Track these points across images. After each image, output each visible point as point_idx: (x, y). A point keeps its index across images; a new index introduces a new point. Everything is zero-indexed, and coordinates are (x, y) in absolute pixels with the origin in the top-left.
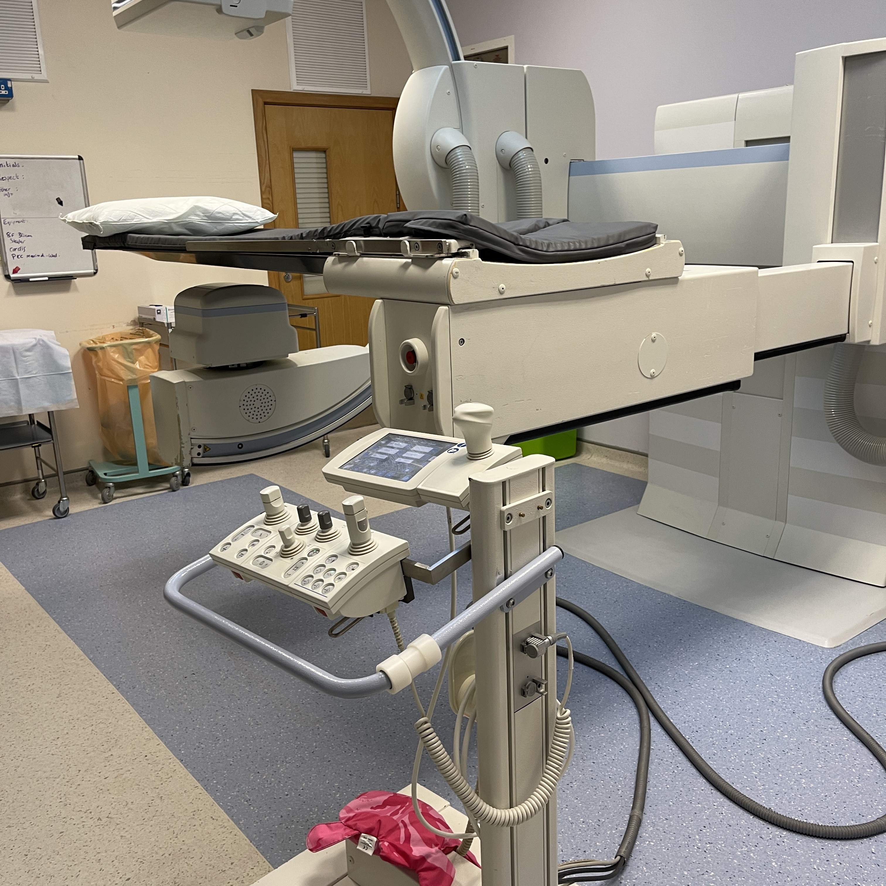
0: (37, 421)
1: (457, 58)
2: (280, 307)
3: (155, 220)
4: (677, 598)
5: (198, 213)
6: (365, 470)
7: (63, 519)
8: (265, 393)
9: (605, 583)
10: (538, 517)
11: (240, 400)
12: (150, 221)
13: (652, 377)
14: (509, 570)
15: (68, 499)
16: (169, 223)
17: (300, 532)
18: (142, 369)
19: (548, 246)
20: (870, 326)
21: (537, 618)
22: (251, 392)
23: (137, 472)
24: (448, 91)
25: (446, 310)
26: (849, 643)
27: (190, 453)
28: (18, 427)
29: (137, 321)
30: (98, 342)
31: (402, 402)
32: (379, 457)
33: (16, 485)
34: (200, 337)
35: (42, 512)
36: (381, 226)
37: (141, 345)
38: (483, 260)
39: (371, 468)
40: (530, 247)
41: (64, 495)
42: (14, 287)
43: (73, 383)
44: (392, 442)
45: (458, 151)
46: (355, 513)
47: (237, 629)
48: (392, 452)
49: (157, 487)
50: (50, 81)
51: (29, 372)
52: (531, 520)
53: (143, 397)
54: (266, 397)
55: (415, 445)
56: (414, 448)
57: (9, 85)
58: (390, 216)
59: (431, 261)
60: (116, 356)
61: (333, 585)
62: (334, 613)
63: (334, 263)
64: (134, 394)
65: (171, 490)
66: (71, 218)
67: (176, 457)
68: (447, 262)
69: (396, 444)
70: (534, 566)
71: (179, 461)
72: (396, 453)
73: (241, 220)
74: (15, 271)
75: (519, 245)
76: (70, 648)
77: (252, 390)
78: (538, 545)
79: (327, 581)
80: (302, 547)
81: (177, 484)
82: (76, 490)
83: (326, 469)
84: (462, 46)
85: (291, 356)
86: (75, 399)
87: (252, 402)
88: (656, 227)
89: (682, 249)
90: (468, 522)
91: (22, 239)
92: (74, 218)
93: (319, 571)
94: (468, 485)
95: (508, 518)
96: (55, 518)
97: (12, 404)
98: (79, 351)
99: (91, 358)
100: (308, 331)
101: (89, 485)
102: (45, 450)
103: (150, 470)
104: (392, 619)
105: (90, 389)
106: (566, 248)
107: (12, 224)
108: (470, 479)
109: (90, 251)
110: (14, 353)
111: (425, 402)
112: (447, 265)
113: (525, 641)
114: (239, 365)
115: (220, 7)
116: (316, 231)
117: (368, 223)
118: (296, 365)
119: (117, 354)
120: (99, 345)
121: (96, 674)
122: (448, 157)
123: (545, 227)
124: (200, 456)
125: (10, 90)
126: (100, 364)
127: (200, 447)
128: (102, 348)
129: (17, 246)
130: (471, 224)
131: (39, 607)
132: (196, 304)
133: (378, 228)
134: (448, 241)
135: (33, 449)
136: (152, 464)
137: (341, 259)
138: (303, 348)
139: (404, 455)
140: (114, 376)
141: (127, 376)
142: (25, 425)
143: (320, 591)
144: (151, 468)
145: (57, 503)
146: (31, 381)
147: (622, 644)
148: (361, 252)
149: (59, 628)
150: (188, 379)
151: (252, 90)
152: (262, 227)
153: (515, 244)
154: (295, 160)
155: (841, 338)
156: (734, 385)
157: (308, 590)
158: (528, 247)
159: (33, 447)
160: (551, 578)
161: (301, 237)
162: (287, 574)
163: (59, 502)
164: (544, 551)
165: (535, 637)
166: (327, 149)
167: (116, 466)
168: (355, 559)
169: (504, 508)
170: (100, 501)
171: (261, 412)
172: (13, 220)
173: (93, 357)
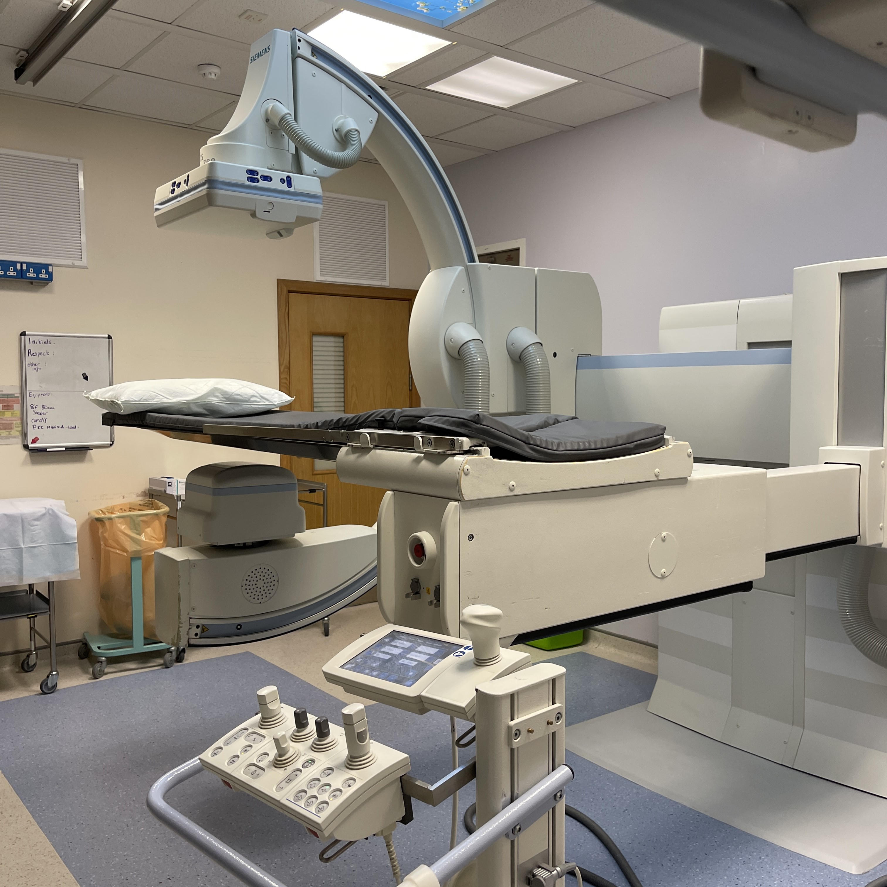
0: (37, 591)
1: (472, 259)
2: (290, 487)
3: (175, 400)
4: (691, 809)
5: (217, 394)
6: (367, 671)
7: (49, 695)
8: (269, 572)
9: (614, 788)
10: (547, 733)
11: (243, 580)
12: (170, 401)
13: (663, 577)
14: (516, 791)
15: (58, 674)
16: (188, 403)
17: (296, 739)
18: (147, 540)
19: (558, 445)
20: (881, 529)
21: (544, 846)
22: (255, 572)
23: (131, 646)
24: (463, 289)
25: (456, 506)
26: (878, 869)
27: (188, 634)
28: (16, 596)
29: (147, 492)
30: (106, 513)
31: (408, 595)
32: (382, 657)
33: (7, 657)
34: (209, 515)
35: (29, 687)
36: (395, 420)
37: (149, 517)
38: (494, 458)
39: (372, 669)
40: (540, 446)
41: (54, 669)
42: (31, 456)
43: (77, 553)
44: (396, 640)
45: (470, 344)
46: (354, 722)
47: (222, 847)
48: (396, 651)
49: (150, 663)
50: (88, 267)
51: (35, 541)
52: (540, 736)
53: (145, 570)
54: (269, 577)
55: (419, 645)
56: (419, 649)
57: (50, 270)
58: (404, 411)
59: (444, 457)
60: (123, 527)
61: (327, 803)
62: (326, 835)
63: (347, 453)
64: (137, 566)
65: (164, 667)
66: (95, 395)
67: (173, 637)
68: (459, 458)
69: (400, 643)
70: (543, 788)
71: (175, 641)
72: (400, 654)
73: (259, 402)
74: (34, 441)
75: (529, 444)
76: (41, 842)
77: (256, 570)
78: (547, 764)
79: (321, 798)
80: (297, 756)
81: (171, 660)
82: (65, 663)
83: (326, 668)
84: (476, 246)
85: (298, 536)
86: (78, 570)
87: (255, 582)
88: (665, 429)
89: (690, 450)
90: (473, 734)
91: (44, 411)
92: (97, 396)
93: (313, 785)
94: (475, 694)
95: (516, 734)
96: (41, 694)
97: (14, 573)
98: (86, 521)
99: (98, 528)
100: (316, 506)
101: (81, 657)
102: (41, 621)
103: (145, 645)
104: (389, 842)
105: (93, 559)
106: (576, 448)
107: (37, 397)
108: (477, 690)
109: (109, 427)
110: (23, 522)
111: (432, 597)
112: (459, 461)
113: (531, 872)
114: (244, 544)
115: (255, 212)
116: (332, 420)
117: (382, 417)
118: (302, 545)
119: (124, 525)
120: (108, 515)
121: (65, 875)
122: (461, 350)
123: (554, 424)
124: (198, 637)
125: (50, 275)
126: (106, 535)
127: (198, 627)
128: (110, 519)
129: (39, 417)
130: (484, 423)
131: (14, 794)
132: (208, 482)
133: (393, 421)
134: (460, 438)
135: (29, 619)
136: (147, 638)
137: (355, 450)
138: (310, 527)
139: (408, 656)
140: (118, 547)
141: (131, 547)
142: (24, 594)
143: (313, 809)
144: (146, 643)
145: (46, 677)
146: (36, 551)
147: (632, 861)
148: (374, 444)
149: (32, 820)
150: (193, 556)
151: (277, 279)
152: (278, 409)
153: (526, 443)
154: (314, 344)
155: (853, 540)
156: (746, 587)
157: (300, 807)
158: (538, 446)
159: (28, 618)
160: (559, 801)
161: (317, 426)
162: (280, 788)
163: (48, 677)
164: (553, 771)
165: (542, 868)
166: (346, 334)
167: (111, 639)
168: (353, 774)
169: (512, 723)
170: (89, 676)
171: (263, 592)
172: (38, 393)
173: (100, 526)
